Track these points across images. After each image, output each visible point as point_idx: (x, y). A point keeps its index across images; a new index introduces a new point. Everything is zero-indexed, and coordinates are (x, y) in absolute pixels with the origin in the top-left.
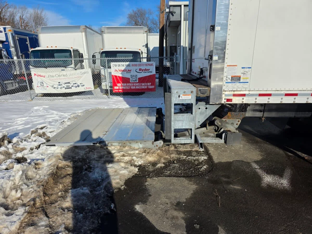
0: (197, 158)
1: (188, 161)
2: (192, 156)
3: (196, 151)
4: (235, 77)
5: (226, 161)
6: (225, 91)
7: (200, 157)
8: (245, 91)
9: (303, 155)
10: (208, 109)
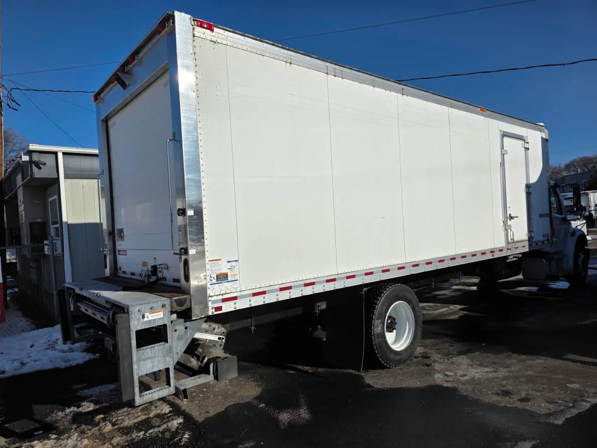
0: (165, 426)
1: (151, 438)
2: (154, 427)
3: (158, 416)
4: (220, 274)
5: (216, 413)
6: (212, 296)
7: (169, 424)
8: (236, 292)
9: (306, 368)
10: (188, 328)
